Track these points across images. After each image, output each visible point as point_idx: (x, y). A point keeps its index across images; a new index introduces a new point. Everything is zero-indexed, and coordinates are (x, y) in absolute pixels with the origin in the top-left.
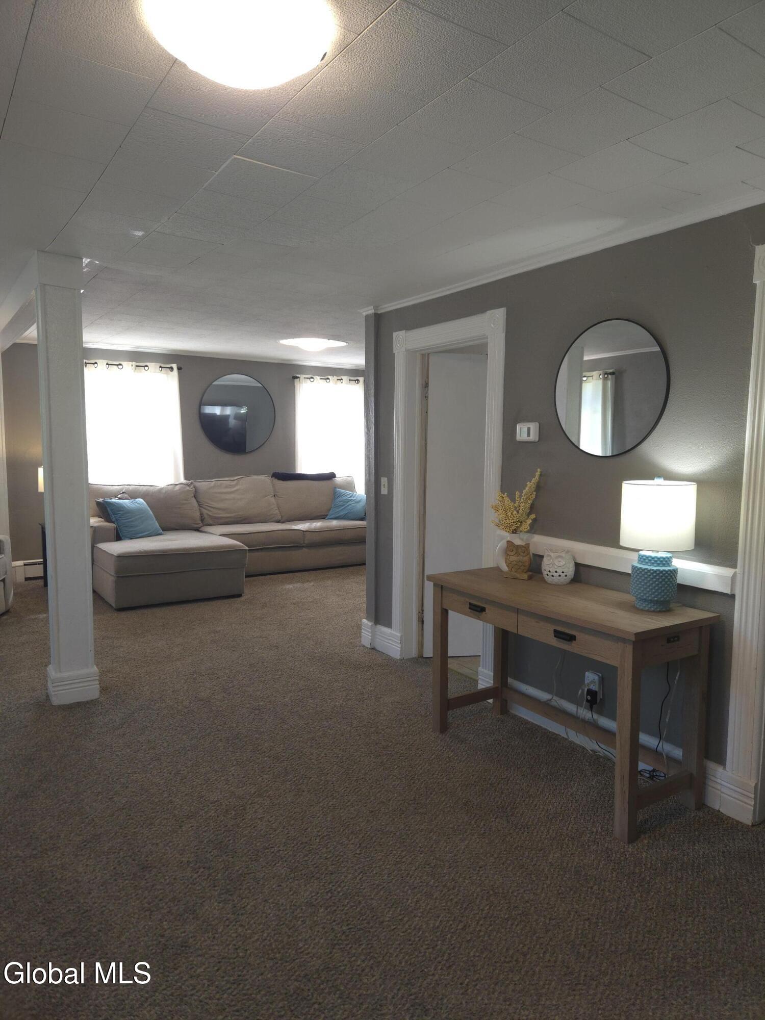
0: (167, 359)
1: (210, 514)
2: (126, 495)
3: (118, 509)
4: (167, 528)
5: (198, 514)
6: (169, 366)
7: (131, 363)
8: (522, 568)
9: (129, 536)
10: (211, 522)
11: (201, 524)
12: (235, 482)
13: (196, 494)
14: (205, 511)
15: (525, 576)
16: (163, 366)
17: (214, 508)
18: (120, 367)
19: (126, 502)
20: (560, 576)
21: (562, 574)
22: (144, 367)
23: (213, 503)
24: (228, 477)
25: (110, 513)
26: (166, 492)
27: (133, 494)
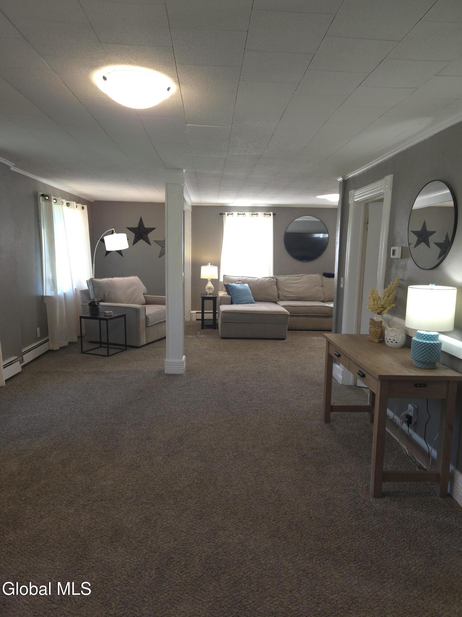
0: (268, 210)
1: (283, 294)
2: (240, 282)
3: (233, 288)
4: (258, 300)
5: (277, 294)
6: (269, 213)
7: (249, 213)
8: (377, 335)
9: (237, 302)
10: (284, 299)
11: (278, 300)
12: (300, 277)
13: (277, 283)
14: (280, 293)
15: (377, 341)
16: (266, 213)
17: (286, 291)
18: (244, 215)
19: (238, 286)
20: (392, 342)
21: (393, 341)
22: (256, 214)
23: (285, 288)
24: (296, 274)
25: (230, 291)
26: (260, 281)
27: (243, 282)
